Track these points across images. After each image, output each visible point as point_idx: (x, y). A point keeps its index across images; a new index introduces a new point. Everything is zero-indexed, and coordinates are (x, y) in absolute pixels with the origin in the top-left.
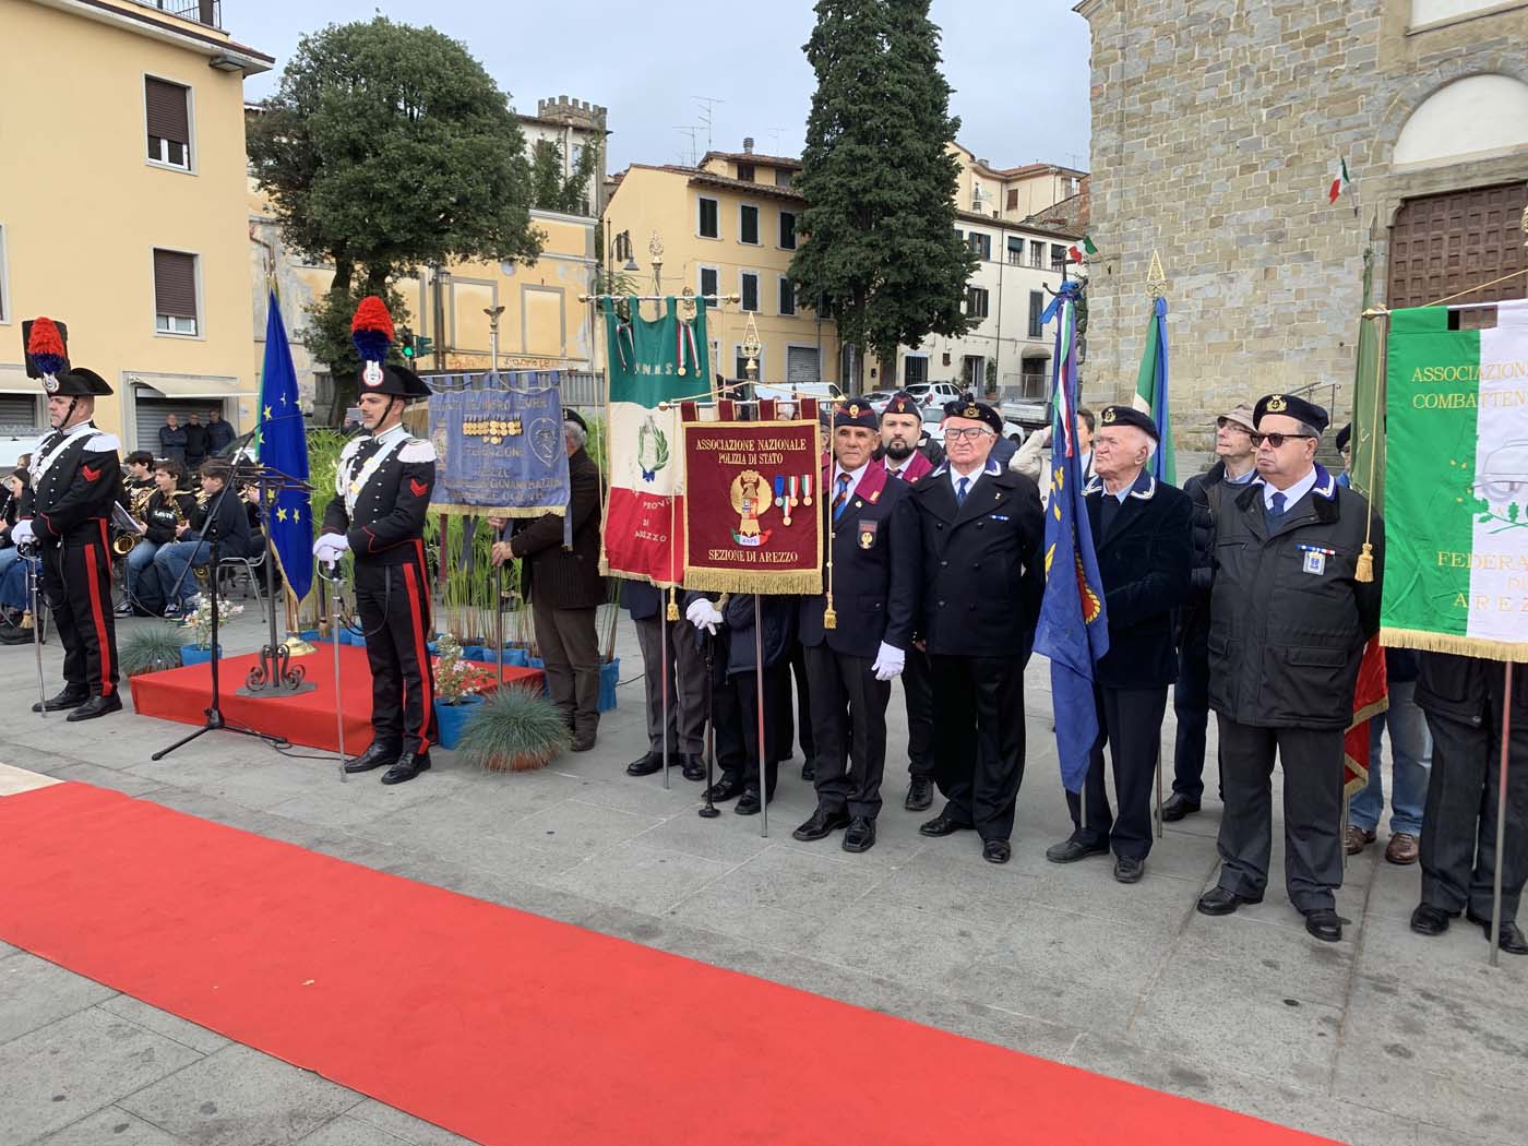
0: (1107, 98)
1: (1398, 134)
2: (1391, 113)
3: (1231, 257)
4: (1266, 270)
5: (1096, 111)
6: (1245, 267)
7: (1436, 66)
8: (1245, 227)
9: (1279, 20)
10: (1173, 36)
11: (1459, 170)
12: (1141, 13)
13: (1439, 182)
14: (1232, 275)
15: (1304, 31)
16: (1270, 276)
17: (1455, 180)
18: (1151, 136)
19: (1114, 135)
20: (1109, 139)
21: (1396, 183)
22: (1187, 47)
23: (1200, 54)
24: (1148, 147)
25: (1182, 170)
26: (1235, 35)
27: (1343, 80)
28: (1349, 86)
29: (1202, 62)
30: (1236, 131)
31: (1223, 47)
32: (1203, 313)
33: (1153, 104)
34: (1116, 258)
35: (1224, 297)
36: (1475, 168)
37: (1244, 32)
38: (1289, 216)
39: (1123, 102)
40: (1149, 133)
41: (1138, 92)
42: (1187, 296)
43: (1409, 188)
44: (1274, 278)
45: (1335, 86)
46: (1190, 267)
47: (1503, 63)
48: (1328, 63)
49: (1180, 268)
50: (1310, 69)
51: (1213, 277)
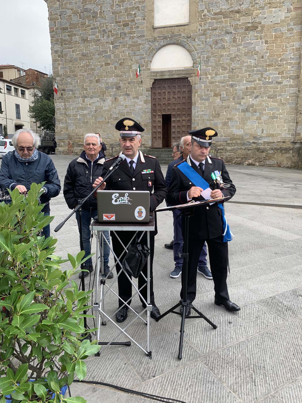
0: (56, 32)
1: (152, 59)
2: (150, 52)
3: (103, 93)
4: (115, 98)
5: (52, 37)
6: (108, 97)
7: (162, 40)
8: (107, 83)
9: (114, 16)
10: (78, 15)
11: (170, 72)
12: (66, 4)
13: (164, 75)
14: (104, 99)
15: (122, 21)
16: (116, 101)
17: (169, 75)
18: (73, 49)
19: (60, 46)
20: (58, 47)
21: (153, 74)
22: (83, 19)
23: (88, 23)
24: (72, 52)
25: (85, 62)
26: (100, 18)
27: (135, 39)
28: (137, 42)
29: (89, 26)
30: (103, 51)
31: (96, 22)
32: (96, 111)
33: (73, 37)
34: (64, 90)
35: (102, 106)
36: (174, 72)
37: (103, 17)
38: (121, 81)
39: (62, 35)
40: (72, 48)
41: (67, 32)
42: (90, 105)
43: (156, 76)
44: (118, 101)
45: (133, 41)
46: (90, 95)
47: (181, 42)
48: (130, 33)
49: (87, 95)
50: (125, 34)
51: (98, 99)
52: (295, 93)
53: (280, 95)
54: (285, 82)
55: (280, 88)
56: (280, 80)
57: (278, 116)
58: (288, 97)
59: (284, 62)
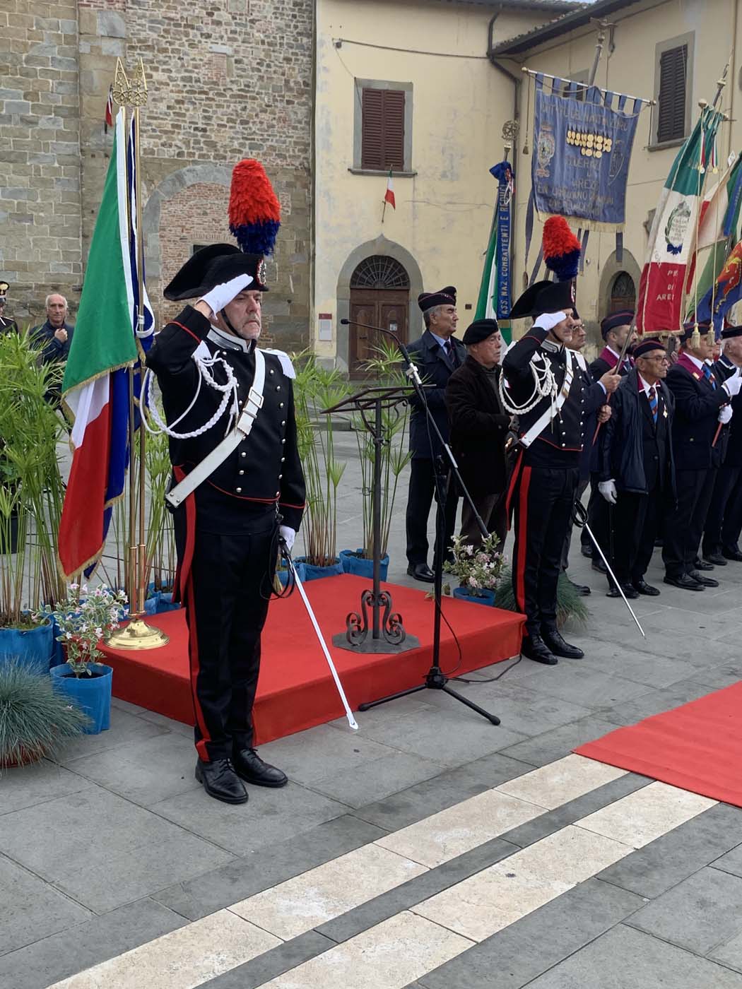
52: (74, 155)
53: (34, 157)
54: (44, 123)
55: (33, 137)
56: (31, 114)
57: (35, 214)
58: (56, 165)
59: (38, 68)
